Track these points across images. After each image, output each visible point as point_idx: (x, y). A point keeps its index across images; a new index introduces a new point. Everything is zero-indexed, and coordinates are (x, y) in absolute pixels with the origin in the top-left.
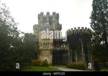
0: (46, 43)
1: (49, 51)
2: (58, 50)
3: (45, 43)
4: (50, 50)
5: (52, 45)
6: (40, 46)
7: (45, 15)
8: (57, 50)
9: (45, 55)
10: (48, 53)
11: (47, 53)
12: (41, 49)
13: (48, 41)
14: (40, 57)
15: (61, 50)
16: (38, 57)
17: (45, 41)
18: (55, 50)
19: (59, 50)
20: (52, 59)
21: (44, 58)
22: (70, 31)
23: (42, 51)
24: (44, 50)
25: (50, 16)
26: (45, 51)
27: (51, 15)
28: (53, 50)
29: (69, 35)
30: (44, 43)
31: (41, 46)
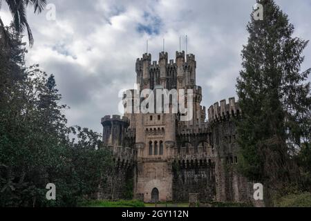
0: (156, 142)
1: (162, 164)
2: (188, 160)
3: (153, 141)
4: (166, 161)
5: (172, 147)
6: (139, 150)
7: (156, 62)
8: (186, 162)
9: (151, 174)
10: (160, 168)
11: (158, 168)
12: (143, 158)
13: (159, 136)
14: (141, 180)
15: (196, 160)
16: (135, 179)
17: (153, 136)
18: (179, 161)
19: (190, 161)
20: (171, 187)
21: (151, 182)
22: (219, 109)
23: (145, 165)
24: (150, 161)
25: (169, 63)
26: (152, 164)
27: (172, 61)
28: (175, 161)
29: (215, 118)
30: (151, 142)
31: (142, 149)
